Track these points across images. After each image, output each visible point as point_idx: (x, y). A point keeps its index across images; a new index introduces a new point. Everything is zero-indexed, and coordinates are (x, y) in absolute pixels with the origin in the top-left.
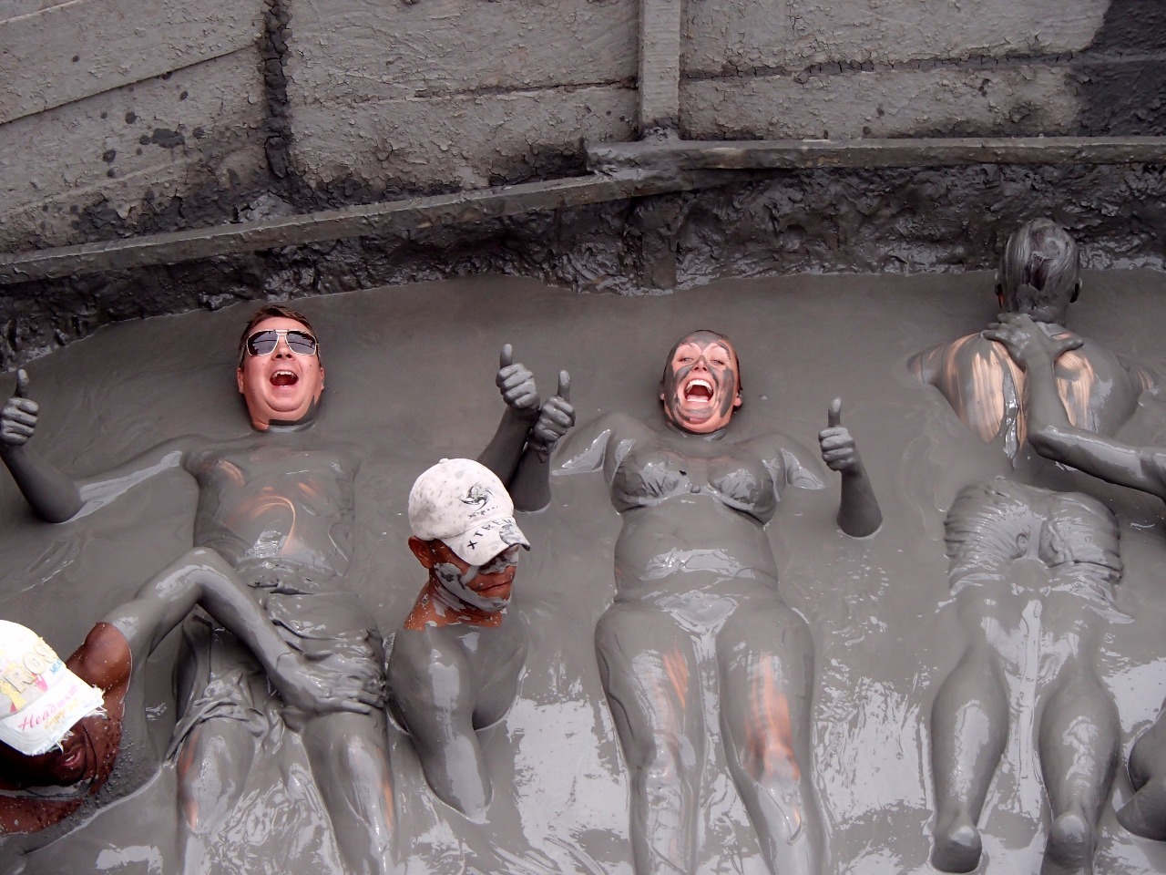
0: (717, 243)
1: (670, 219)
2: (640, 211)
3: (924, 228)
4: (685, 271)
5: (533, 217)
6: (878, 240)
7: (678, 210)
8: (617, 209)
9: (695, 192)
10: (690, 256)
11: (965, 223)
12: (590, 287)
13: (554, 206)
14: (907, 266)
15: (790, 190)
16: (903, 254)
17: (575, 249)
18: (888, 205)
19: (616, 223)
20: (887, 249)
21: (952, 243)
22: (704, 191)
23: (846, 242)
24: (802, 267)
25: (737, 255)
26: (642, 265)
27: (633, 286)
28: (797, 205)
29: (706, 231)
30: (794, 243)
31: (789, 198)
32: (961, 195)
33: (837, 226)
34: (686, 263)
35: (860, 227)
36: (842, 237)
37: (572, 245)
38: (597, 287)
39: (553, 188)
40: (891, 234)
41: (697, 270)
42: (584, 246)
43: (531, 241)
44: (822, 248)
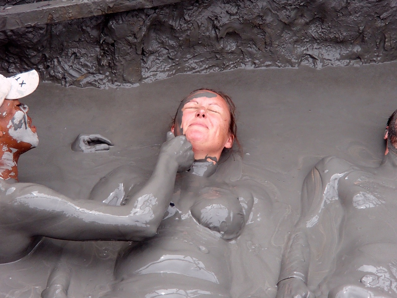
0: (173, 47)
1: (136, 29)
2: (112, 24)
3: (330, 33)
4: (149, 69)
5: (30, 30)
6: (296, 42)
7: (141, 23)
8: (94, 23)
9: (154, 8)
10: (152, 57)
11: (361, 28)
12: (76, 82)
13: (46, 21)
14: (318, 62)
15: (227, 5)
16: (315, 53)
17: (63, 54)
18: (302, 16)
19: (94, 33)
20: (302, 49)
21: (351, 44)
22: (162, 8)
23: (271, 45)
24: (238, 64)
25: (189, 56)
26: (115, 65)
27: (108, 81)
28: (232, 17)
29: (164, 38)
30: (232, 46)
31: (227, 12)
32: (358, 7)
33: (264, 32)
34: (149, 62)
35: (282, 32)
36: (268, 41)
37: (62, 50)
38: (81, 83)
39: (45, 8)
40: (306, 38)
41: (158, 68)
42: (70, 51)
43: (29, 48)
44: (253, 50)
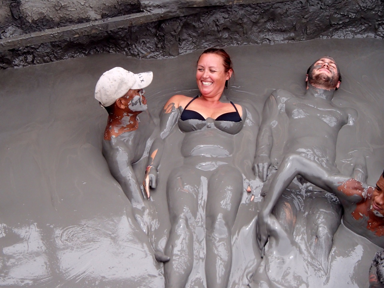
0: (194, 37)
1: (175, 28)
2: (163, 25)
3: (278, 26)
4: (182, 49)
5: (120, 30)
6: (260, 32)
7: (178, 24)
8: (153, 25)
9: (185, 16)
10: (184, 42)
11: (294, 23)
12: (144, 57)
13: (129, 25)
14: (272, 42)
15: (223, 14)
16: (270, 37)
17: (138, 42)
18: (263, 18)
19: (154, 31)
20: (263, 35)
21: (289, 32)
22: (189, 16)
23: (247, 34)
24: (229, 44)
25: (203, 41)
26: (165, 47)
27: (162, 55)
28: (226, 20)
29: (190, 32)
30: (226, 35)
31: (223, 17)
32: (292, 13)
33: (243, 27)
34: (183, 45)
35: (252, 27)
36: (245, 31)
37: (137, 40)
38: (147, 57)
39: (128, 18)
40: (265, 29)
41: (187, 48)
42: (141, 40)
43: (120, 40)
44: (237, 36)
